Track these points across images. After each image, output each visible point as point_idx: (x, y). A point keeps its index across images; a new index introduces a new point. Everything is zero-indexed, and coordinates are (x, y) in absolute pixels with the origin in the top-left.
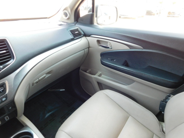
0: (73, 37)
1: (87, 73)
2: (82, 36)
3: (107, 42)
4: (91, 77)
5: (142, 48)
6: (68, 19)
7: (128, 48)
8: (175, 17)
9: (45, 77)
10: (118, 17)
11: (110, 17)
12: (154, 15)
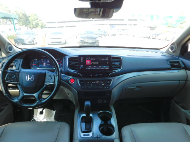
0: (170, 67)
1: (179, 105)
2: (181, 68)
6: (173, 52)
9: (135, 88)
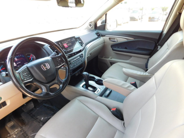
0: (97, 37)
2: (101, 36)
3: (115, 38)
4: (106, 60)
5: (133, 39)
6: (92, 28)
7: (126, 40)
8: (155, 21)
10: (118, 25)
11: (110, 25)
12: (137, 20)
